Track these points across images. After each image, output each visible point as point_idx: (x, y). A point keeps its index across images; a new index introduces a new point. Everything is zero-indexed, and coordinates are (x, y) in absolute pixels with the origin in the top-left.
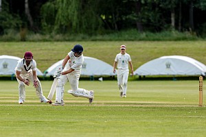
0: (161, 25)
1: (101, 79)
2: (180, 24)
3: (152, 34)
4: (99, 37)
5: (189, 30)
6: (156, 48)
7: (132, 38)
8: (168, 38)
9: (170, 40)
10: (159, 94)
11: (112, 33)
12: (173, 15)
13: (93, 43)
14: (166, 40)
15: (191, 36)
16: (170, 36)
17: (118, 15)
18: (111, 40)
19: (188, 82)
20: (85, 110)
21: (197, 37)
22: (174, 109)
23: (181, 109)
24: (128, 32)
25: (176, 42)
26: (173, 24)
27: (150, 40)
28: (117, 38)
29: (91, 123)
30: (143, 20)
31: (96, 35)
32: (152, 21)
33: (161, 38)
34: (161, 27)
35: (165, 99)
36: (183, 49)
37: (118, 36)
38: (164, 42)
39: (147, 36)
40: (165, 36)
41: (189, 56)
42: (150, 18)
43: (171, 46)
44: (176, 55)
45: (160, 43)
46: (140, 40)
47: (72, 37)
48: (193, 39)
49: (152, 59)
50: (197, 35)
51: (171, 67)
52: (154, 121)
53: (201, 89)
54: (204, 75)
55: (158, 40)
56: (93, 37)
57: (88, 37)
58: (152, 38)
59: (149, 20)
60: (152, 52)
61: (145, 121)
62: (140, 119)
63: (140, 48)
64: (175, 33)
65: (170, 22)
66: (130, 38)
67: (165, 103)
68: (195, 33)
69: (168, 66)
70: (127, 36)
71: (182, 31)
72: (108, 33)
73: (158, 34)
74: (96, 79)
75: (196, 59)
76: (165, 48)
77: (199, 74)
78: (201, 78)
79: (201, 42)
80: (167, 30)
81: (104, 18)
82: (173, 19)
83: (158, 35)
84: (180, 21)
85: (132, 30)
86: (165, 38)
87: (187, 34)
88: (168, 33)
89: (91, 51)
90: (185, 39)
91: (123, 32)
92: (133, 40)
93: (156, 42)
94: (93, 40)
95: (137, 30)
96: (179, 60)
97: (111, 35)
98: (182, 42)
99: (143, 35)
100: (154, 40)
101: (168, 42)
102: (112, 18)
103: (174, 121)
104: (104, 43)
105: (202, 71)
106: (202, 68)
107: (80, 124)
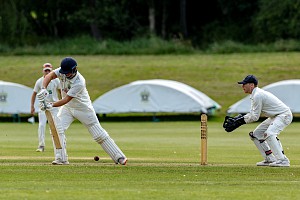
0: (132, 28)
1: (32, 120)
2: (164, 27)
3: (118, 43)
4: (28, 49)
5: (178, 37)
6: (123, 67)
7: (84, 51)
8: (142, 50)
9: (148, 54)
10: (131, 144)
12: (152, 11)
13: (17, 59)
14: (140, 54)
15: (183, 47)
16: (147, 46)
17: (59, 12)
18: (47, 54)
19: (178, 123)
21: (192, 49)
23: (171, 170)
24: (76, 40)
25: (157, 57)
26: (152, 26)
27: (113, 54)
28: (58, 51)
29: (23, 195)
30: (102, 21)
31: (21, 45)
32: (117, 21)
33: (133, 50)
34: (133, 32)
35: (143, 153)
36: (169, 68)
37: (60, 47)
38: (137, 57)
39: (108, 46)
40: (140, 46)
41: (179, 81)
42: (114, 17)
43: (149, 64)
45: (131, 58)
46: (97, 53)
48: (186, 52)
49: (117, 86)
50: (194, 46)
51: (149, 98)
52: (128, 190)
53: (204, 136)
54: (206, 112)
55: (127, 53)
56: (18, 49)
57: (8, 49)
58: (117, 50)
59: (111, 20)
60: (117, 73)
61: (113, 190)
62: (104, 187)
63: (97, 67)
64: (155, 42)
65: (147, 23)
66: (80, 51)
67: (143, 159)
68: (189, 42)
69: (145, 97)
70: (75, 47)
71: (167, 38)
72: (43, 42)
73: (126, 43)
74: (23, 119)
75: (192, 86)
76: (138, 67)
77: (198, 110)
78: (204, 118)
81: (34, 15)
82: (152, 18)
83: (127, 46)
84: (164, 21)
85: (84, 37)
86: (139, 50)
87: (177, 44)
88: (144, 40)
89: (14, 72)
90: (172, 51)
91: (67, 40)
92: (84, 54)
93: (123, 57)
94: (17, 55)
95: (92, 35)
97: (48, 44)
98: (167, 57)
99: (103, 45)
100: (120, 54)
101: (144, 57)
102: (49, 17)
103: (162, 191)
104: (36, 58)
105: (201, 106)
106: (202, 101)
107: (4, 196)
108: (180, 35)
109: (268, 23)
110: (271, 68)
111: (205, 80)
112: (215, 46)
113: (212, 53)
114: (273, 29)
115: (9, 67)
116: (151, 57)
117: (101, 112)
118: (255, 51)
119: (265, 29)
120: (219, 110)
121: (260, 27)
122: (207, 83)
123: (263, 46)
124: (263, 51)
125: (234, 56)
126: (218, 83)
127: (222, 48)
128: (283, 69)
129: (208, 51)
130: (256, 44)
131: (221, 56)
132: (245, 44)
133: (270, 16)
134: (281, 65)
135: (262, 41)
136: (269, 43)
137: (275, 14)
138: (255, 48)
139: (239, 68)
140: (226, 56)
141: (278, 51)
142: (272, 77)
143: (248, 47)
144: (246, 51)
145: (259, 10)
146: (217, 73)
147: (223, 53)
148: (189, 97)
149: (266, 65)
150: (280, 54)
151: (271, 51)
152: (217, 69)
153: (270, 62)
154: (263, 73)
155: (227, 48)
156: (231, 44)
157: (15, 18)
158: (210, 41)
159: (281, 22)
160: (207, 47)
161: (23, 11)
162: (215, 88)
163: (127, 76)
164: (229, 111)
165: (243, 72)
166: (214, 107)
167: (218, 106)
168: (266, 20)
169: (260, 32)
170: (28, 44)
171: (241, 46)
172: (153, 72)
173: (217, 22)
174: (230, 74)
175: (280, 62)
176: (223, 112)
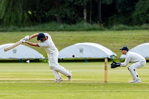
0: (76, 19)
1: (28, 61)
2: (91, 18)
3: (68, 26)
4: (27, 28)
5: (97, 23)
6: (71, 37)
7: (53, 29)
8: (81, 29)
9: (83, 30)
11: (37, 25)
12: (85, 11)
15: (100, 27)
16: (83, 27)
17: (41, 11)
19: (97, 63)
20: (14, 86)
21: (104, 28)
22: (85, 85)
24: (50, 24)
25: (88, 32)
26: (85, 18)
27: (67, 30)
28: (41, 29)
29: (18, 96)
31: (24, 26)
32: (69, 16)
33: (76, 29)
34: (76, 20)
36: (93, 37)
38: (78, 32)
39: (64, 27)
40: (79, 27)
41: (98, 43)
42: (67, 14)
43: (84, 35)
44: (88, 42)
45: (75, 33)
46: (59, 30)
47: (5, 28)
48: (101, 30)
49: (69, 46)
50: (105, 27)
51: (83, 51)
52: (68, 94)
53: (106, 69)
54: (110, 57)
55: (74, 30)
56: (22, 28)
57: (17, 28)
59: (66, 15)
60: (68, 40)
61: (61, 94)
62: (57, 93)
63: (59, 37)
64: (86, 25)
65: (83, 16)
66: (51, 29)
68: (102, 25)
69: (81, 51)
70: (49, 27)
71: (92, 24)
72: (34, 25)
73: (73, 25)
74: (24, 61)
75: (104, 46)
76: (78, 37)
77: (106, 57)
78: (106, 60)
79: (107, 32)
80: (80, 23)
81: (30, 13)
82: (85, 14)
84: (91, 15)
85: (53, 23)
86: (79, 29)
87: (96, 26)
90: (94, 29)
91: (45, 25)
92: (53, 31)
93: (72, 32)
94: (22, 31)
95: (57, 22)
96: (90, 46)
98: (92, 32)
99: (62, 26)
100: (70, 30)
101: (81, 32)
102: (37, 14)
103: (84, 94)
105: (108, 55)
106: (108, 53)
107: (9, 97)
108: (98, 22)
109: (139, 16)
110: (140, 37)
111: (110, 43)
112: (115, 27)
113: (113, 30)
114: (142, 19)
115: (18, 37)
116: (85, 32)
117: (61, 58)
118: (133, 29)
119: (138, 19)
120: (116, 57)
121: (135, 18)
122: (111, 44)
123: (137, 27)
124: (137, 29)
125: (123, 31)
126: (116, 44)
127: (117, 28)
128: (146, 37)
129: (111, 29)
130: (134, 26)
131: (117, 32)
132: (129, 26)
133: (140, 13)
134: (145, 36)
135: (136, 25)
136: (140, 25)
137: (142, 12)
138: (133, 28)
139: (125, 37)
140: (120, 32)
141: (144, 29)
142: (141, 41)
143: (130, 27)
144: (129, 29)
145: (135, 10)
146: (115, 40)
147: (118, 30)
148: (102, 51)
149: (138, 36)
150: (145, 30)
151: (140, 29)
152: (115, 37)
153: (140, 34)
154: (137, 40)
155: (120, 28)
156: (122, 26)
157: (21, 14)
158: (112, 25)
159: (145, 16)
160: (111, 27)
161: (25, 11)
162: (114, 46)
163: (73, 41)
164: (121, 57)
165: (127, 39)
166: (114, 55)
167: (116, 55)
168: (138, 15)
169: (135, 20)
170: (27, 26)
171: (126, 27)
172: (85, 39)
173: (115, 16)
174: (121, 40)
175: (145, 34)
176: (118, 57)
